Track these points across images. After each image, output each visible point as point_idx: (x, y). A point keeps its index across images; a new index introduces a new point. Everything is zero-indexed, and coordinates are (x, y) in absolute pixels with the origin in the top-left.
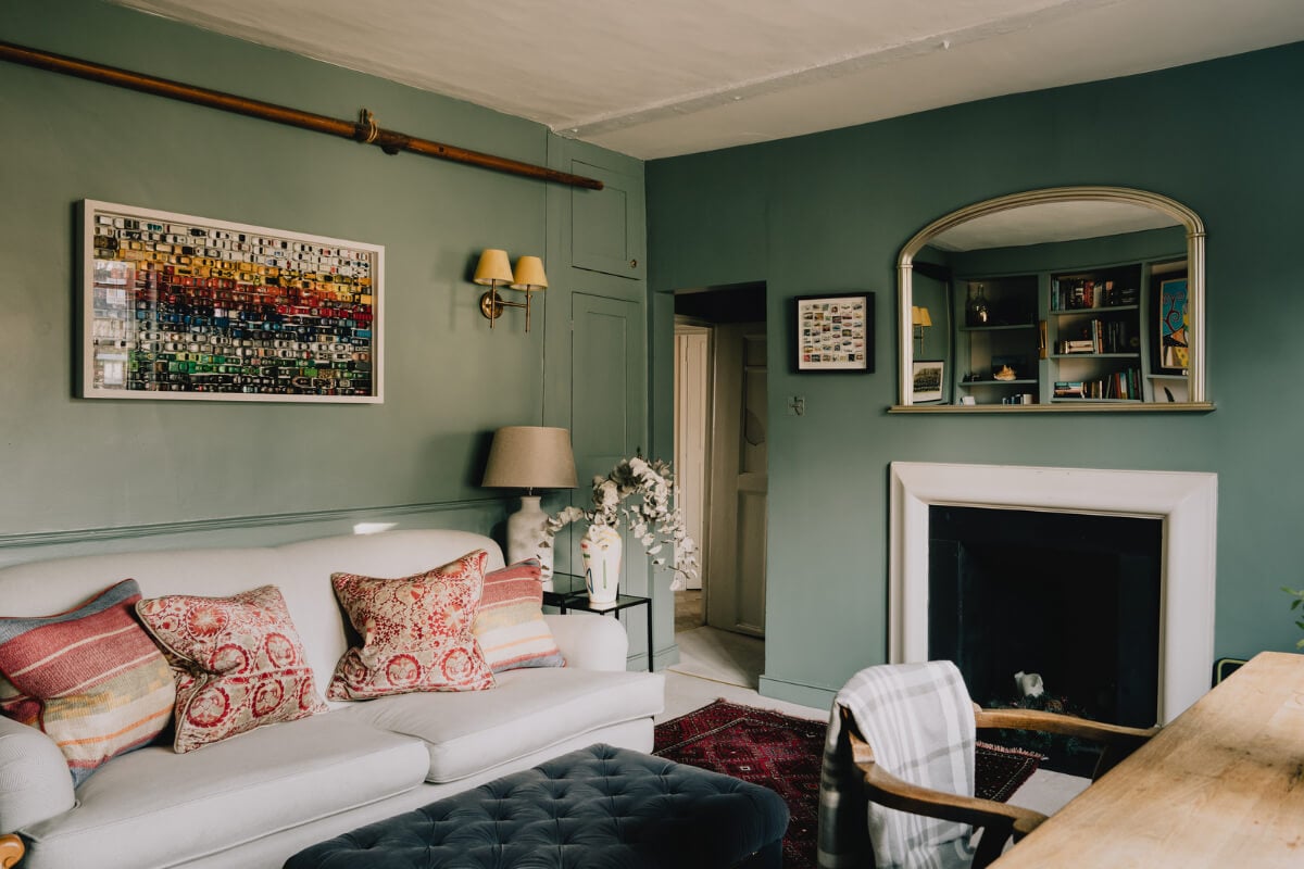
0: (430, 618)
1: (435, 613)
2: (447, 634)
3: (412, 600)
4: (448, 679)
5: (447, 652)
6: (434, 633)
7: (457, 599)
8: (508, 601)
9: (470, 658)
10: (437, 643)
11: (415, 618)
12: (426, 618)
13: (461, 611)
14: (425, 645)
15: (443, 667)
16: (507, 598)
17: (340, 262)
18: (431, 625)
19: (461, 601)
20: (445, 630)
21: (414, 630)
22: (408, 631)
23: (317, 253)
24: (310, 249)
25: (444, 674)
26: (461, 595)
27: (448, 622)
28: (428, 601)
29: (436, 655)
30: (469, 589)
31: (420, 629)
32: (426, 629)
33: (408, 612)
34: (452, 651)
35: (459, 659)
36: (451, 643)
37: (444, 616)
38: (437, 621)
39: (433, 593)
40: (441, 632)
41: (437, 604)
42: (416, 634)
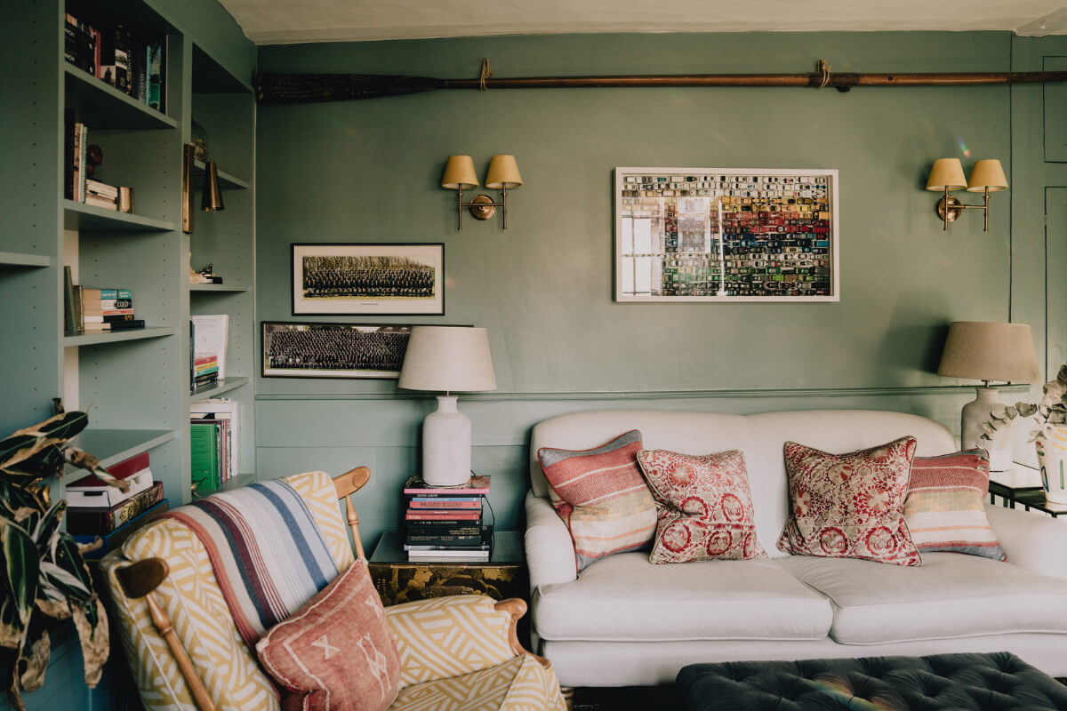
0: (855, 498)
1: (860, 494)
2: (870, 514)
3: (841, 480)
4: (872, 553)
5: (870, 529)
6: (858, 512)
7: (881, 482)
8: (942, 488)
9: (893, 536)
10: (860, 521)
11: (843, 496)
12: (851, 497)
13: (886, 494)
14: (851, 521)
15: (867, 543)
16: (942, 485)
17: (801, 187)
18: (856, 505)
19: (886, 484)
20: (868, 510)
21: (841, 507)
22: (836, 508)
23: (782, 182)
24: (776, 179)
25: (868, 548)
26: (885, 479)
27: (872, 504)
28: (854, 482)
29: (859, 531)
30: (894, 474)
31: (846, 507)
32: (851, 507)
33: (837, 491)
34: (874, 529)
35: (881, 537)
36: (873, 522)
37: (868, 497)
38: (860, 501)
39: (859, 476)
40: (864, 512)
41: (862, 486)
42: (843, 510)
